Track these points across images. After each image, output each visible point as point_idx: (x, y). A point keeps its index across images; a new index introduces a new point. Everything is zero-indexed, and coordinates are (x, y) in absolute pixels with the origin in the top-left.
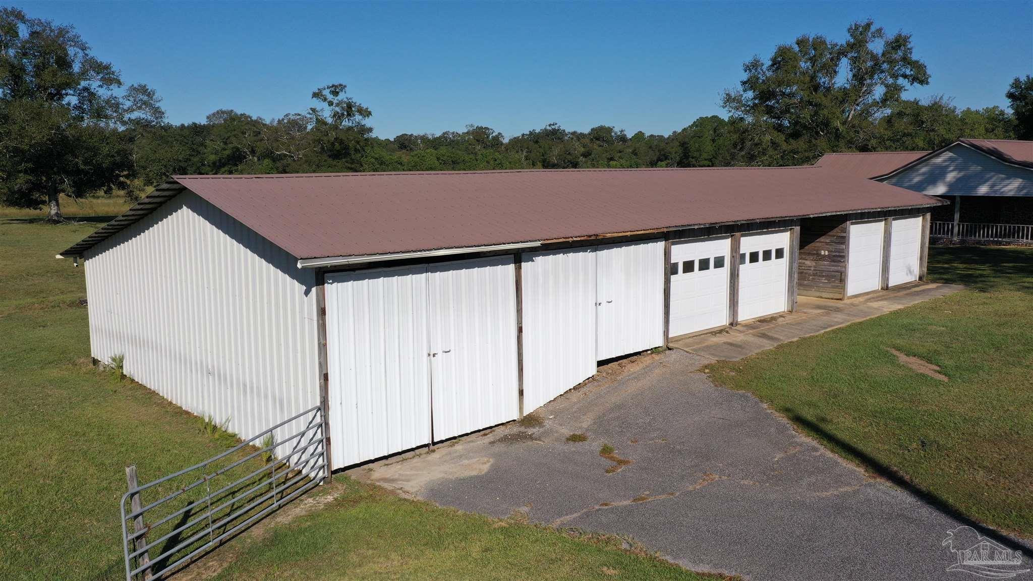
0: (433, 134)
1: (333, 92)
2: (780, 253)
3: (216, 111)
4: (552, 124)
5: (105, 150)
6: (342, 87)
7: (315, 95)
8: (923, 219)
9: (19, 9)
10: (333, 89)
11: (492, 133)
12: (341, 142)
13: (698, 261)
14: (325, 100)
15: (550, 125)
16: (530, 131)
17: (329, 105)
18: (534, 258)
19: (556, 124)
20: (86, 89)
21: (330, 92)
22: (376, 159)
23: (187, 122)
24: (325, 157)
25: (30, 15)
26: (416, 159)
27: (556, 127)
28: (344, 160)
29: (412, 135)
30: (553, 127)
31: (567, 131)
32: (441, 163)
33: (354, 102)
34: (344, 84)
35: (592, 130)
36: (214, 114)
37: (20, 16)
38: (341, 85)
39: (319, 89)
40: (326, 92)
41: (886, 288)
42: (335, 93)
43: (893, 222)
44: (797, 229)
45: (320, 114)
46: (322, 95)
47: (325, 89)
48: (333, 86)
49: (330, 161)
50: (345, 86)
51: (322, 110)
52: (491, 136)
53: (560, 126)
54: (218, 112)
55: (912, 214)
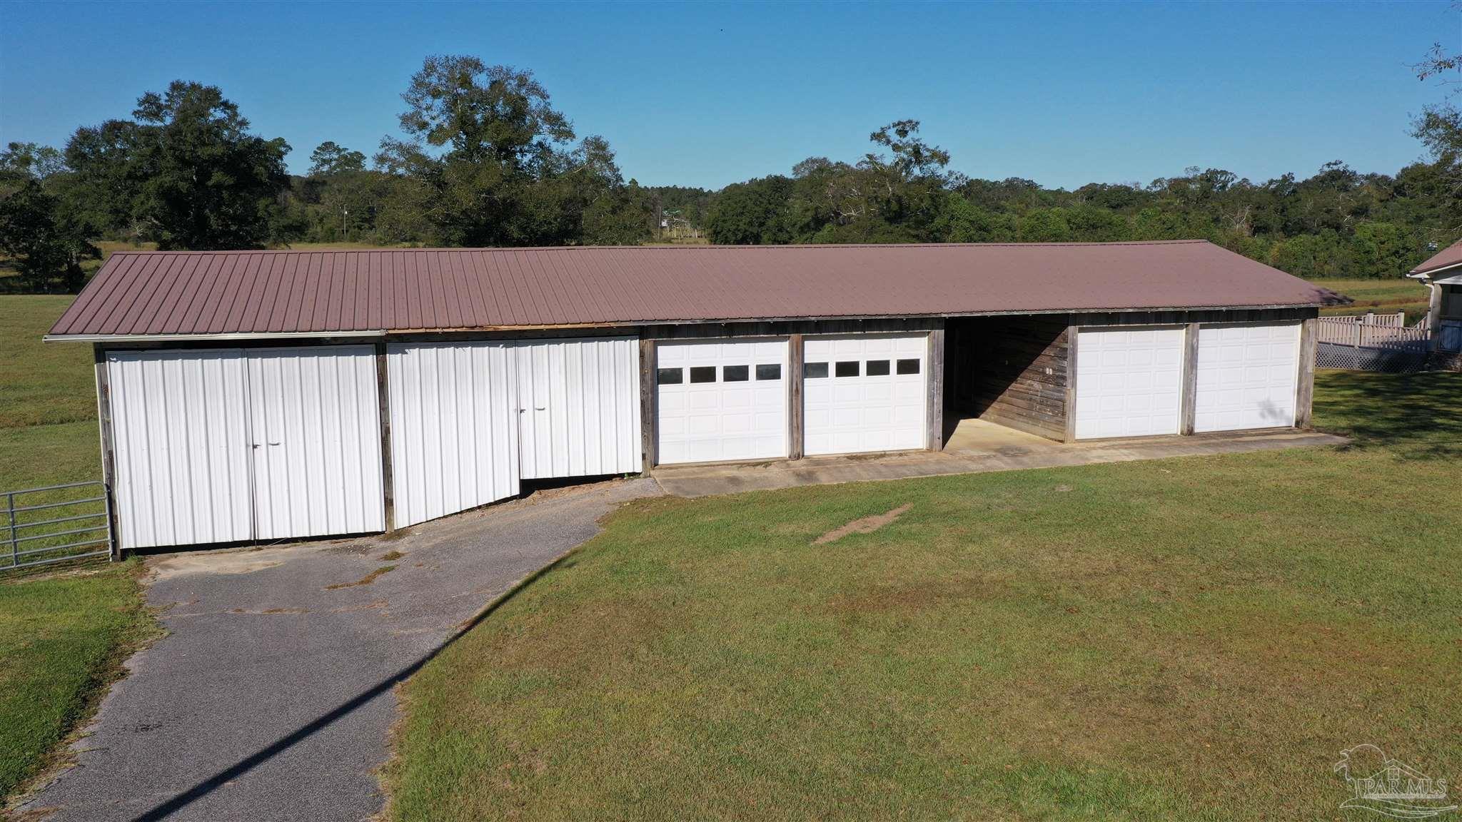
0: (1138, 184)
1: (900, 131)
2: (908, 367)
3: (804, 160)
4: (1333, 162)
5: (540, 217)
6: (914, 125)
7: (875, 137)
8: (1303, 327)
9: (476, 58)
10: (900, 127)
11: (1233, 179)
12: (899, 200)
13: (722, 370)
14: (888, 142)
15: (1328, 165)
16: (1284, 176)
17: (894, 150)
18: (407, 350)
19: (1341, 162)
20: (540, 144)
21: (896, 132)
22: (972, 222)
23: (762, 176)
24: (881, 221)
25: (489, 63)
26: (1033, 222)
27: (1341, 167)
28: (905, 224)
29: (1105, 184)
30: (1335, 168)
31: (1358, 173)
32: (1071, 229)
33: (923, 144)
34: (915, 120)
35: (1403, 170)
36: (802, 164)
37: (477, 66)
38: (910, 122)
39: (882, 129)
40: (892, 134)
41: (1190, 432)
42: (903, 133)
43: (1200, 331)
44: (940, 334)
45: (879, 161)
46: (885, 136)
47: (890, 128)
48: (899, 124)
49: (886, 226)
50: (917, 123)
51: (882, 156)
52: (1229, 185)
53: (1347, 166)
54: (807, 161)
55: (1260, 319)
